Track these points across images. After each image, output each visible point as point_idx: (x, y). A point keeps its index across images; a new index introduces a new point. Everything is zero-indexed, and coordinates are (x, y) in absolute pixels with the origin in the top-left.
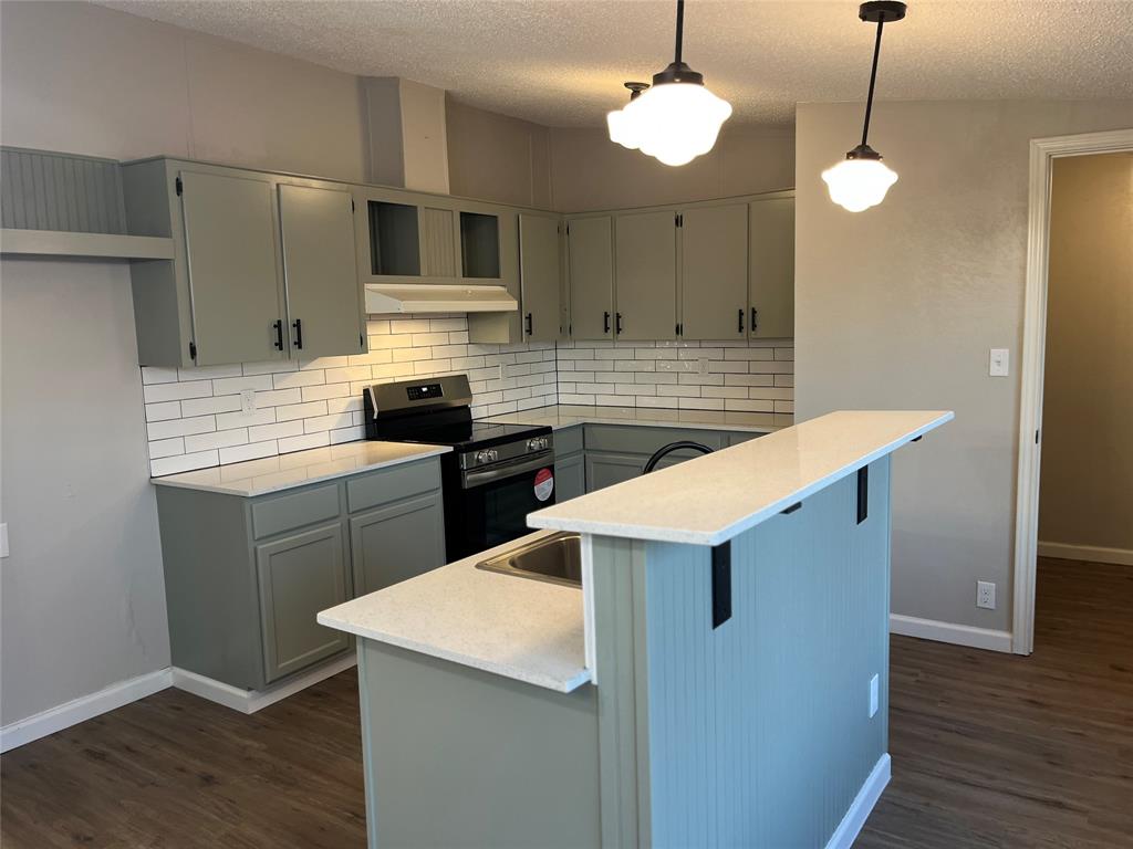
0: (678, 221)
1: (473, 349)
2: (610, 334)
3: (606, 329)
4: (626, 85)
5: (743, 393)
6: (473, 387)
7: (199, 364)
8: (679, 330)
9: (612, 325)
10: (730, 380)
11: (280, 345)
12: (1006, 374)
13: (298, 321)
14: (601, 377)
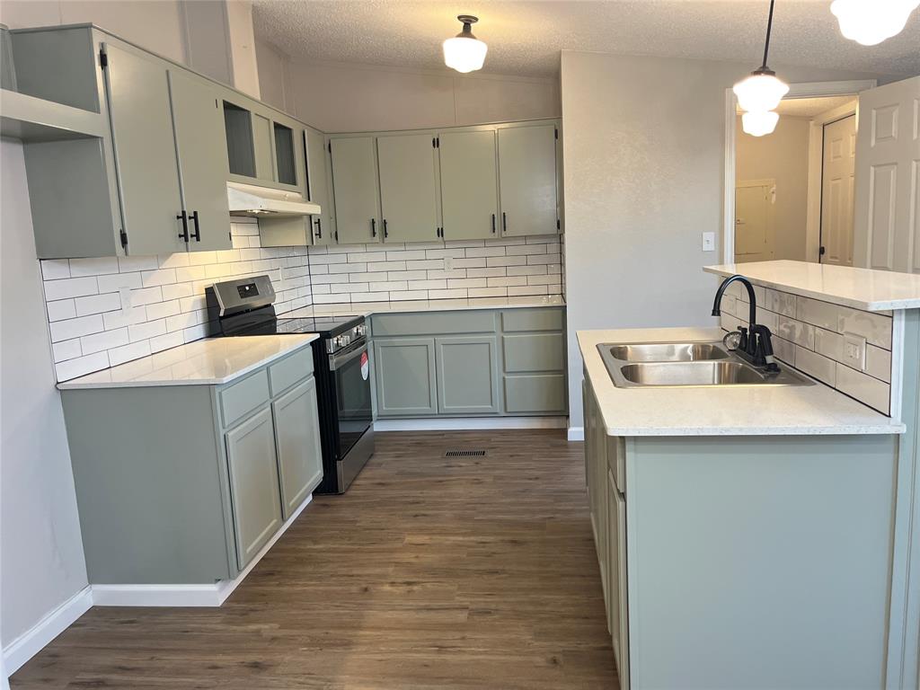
0: (436, 143)
1: (264, 253)
2: (377, 238)
3: (374, 234)
4: (459, 18)
5: (482, 282)
6: (276, 287)
7: (129, 253)
8: (440, 232)
9: (380, 231)
10: (471, 273)
11: (185, 236)
12: (713, 249)
13: (195, 213)
14: (353, 278)
